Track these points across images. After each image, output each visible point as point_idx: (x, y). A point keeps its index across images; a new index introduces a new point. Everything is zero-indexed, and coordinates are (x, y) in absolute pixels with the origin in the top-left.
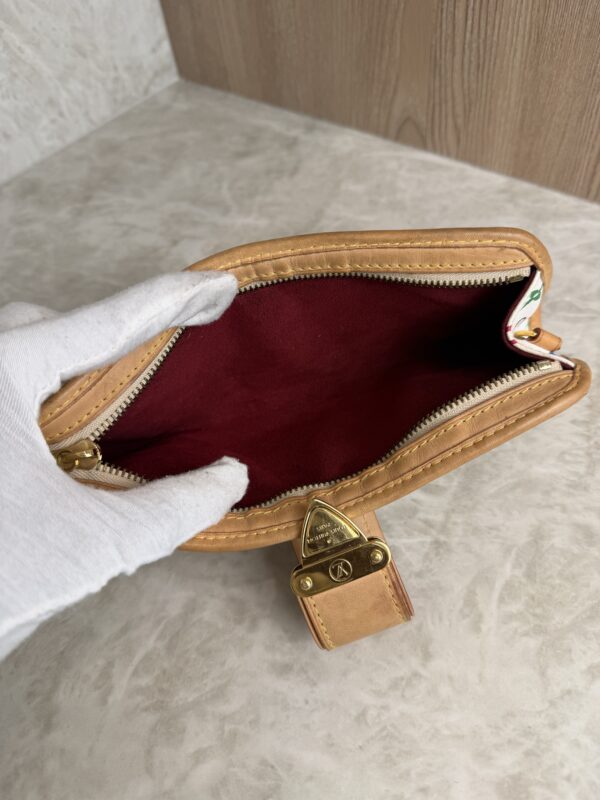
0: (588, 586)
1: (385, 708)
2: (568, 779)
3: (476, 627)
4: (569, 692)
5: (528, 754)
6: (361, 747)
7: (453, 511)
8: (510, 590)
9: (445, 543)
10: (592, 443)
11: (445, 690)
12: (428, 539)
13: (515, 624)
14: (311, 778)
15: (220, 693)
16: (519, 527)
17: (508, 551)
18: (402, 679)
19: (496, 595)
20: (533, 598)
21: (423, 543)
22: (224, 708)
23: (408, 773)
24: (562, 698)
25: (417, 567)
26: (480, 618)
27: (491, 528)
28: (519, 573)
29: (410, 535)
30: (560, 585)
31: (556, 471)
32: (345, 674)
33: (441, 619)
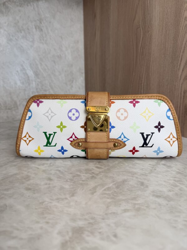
0: (136, 193)
1: (51, 203)
2: (100, 233)
3: (93, 194)
4: (114, 213)
5: (90, 223)
6: (36, 209)
7: (102, 172)
8: (109, 189)
9: (95, 177)
10: (153, 169)
11: (72, 204)
12: (91, 175)
13: (106, 195)
14: (15, 211)
15: (7, 190)
16: (120, 178)
17: (114, 182)
18: (61, 198)
19: (104, 189)
20: (115, 192)
21: (88, 176)
22: (5, 192)
23: (46, 217)
24: (111, 214)
25: (83, 179)
26: (95, 192)
27: (111, 177)
28: (114, 186)
29: (86, 174)
30: (126, 191)
31: (139, 171)
32: (45, 194)
33: (83, 190)
